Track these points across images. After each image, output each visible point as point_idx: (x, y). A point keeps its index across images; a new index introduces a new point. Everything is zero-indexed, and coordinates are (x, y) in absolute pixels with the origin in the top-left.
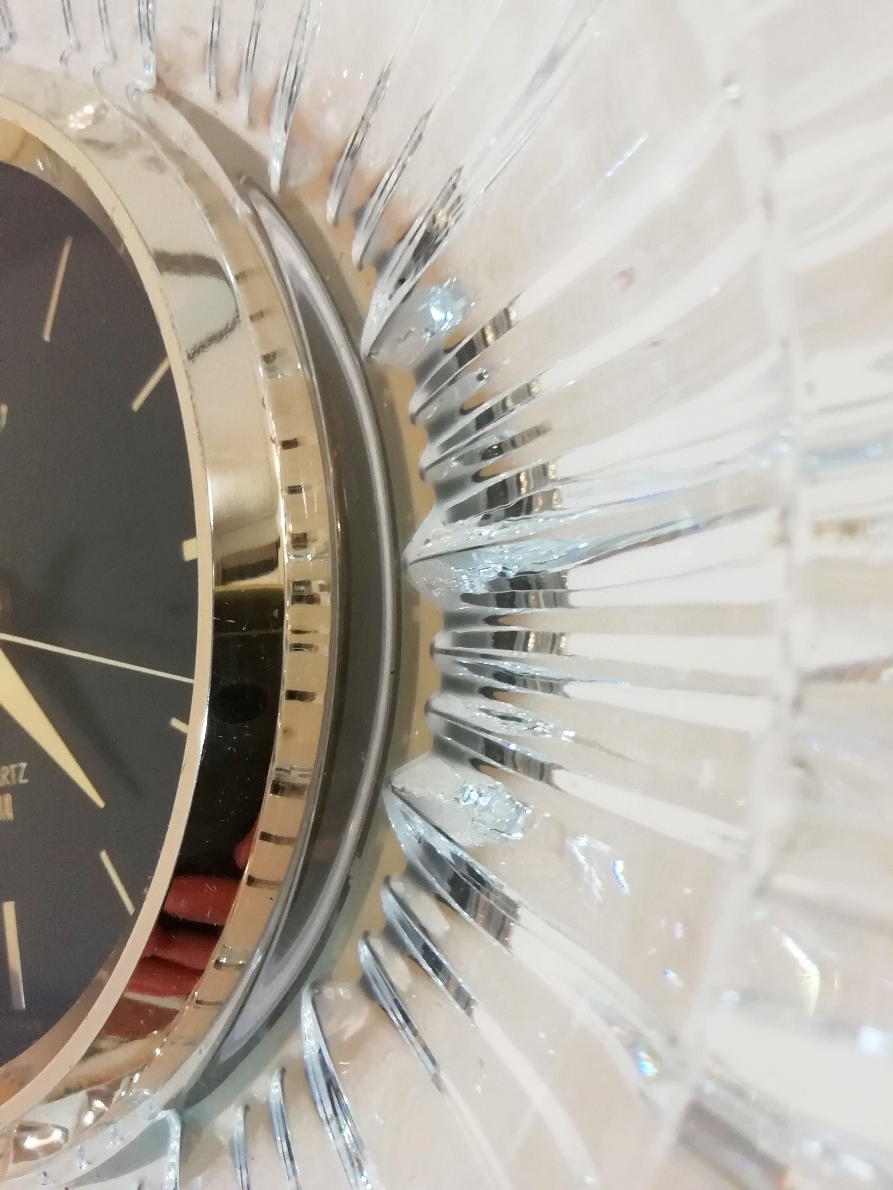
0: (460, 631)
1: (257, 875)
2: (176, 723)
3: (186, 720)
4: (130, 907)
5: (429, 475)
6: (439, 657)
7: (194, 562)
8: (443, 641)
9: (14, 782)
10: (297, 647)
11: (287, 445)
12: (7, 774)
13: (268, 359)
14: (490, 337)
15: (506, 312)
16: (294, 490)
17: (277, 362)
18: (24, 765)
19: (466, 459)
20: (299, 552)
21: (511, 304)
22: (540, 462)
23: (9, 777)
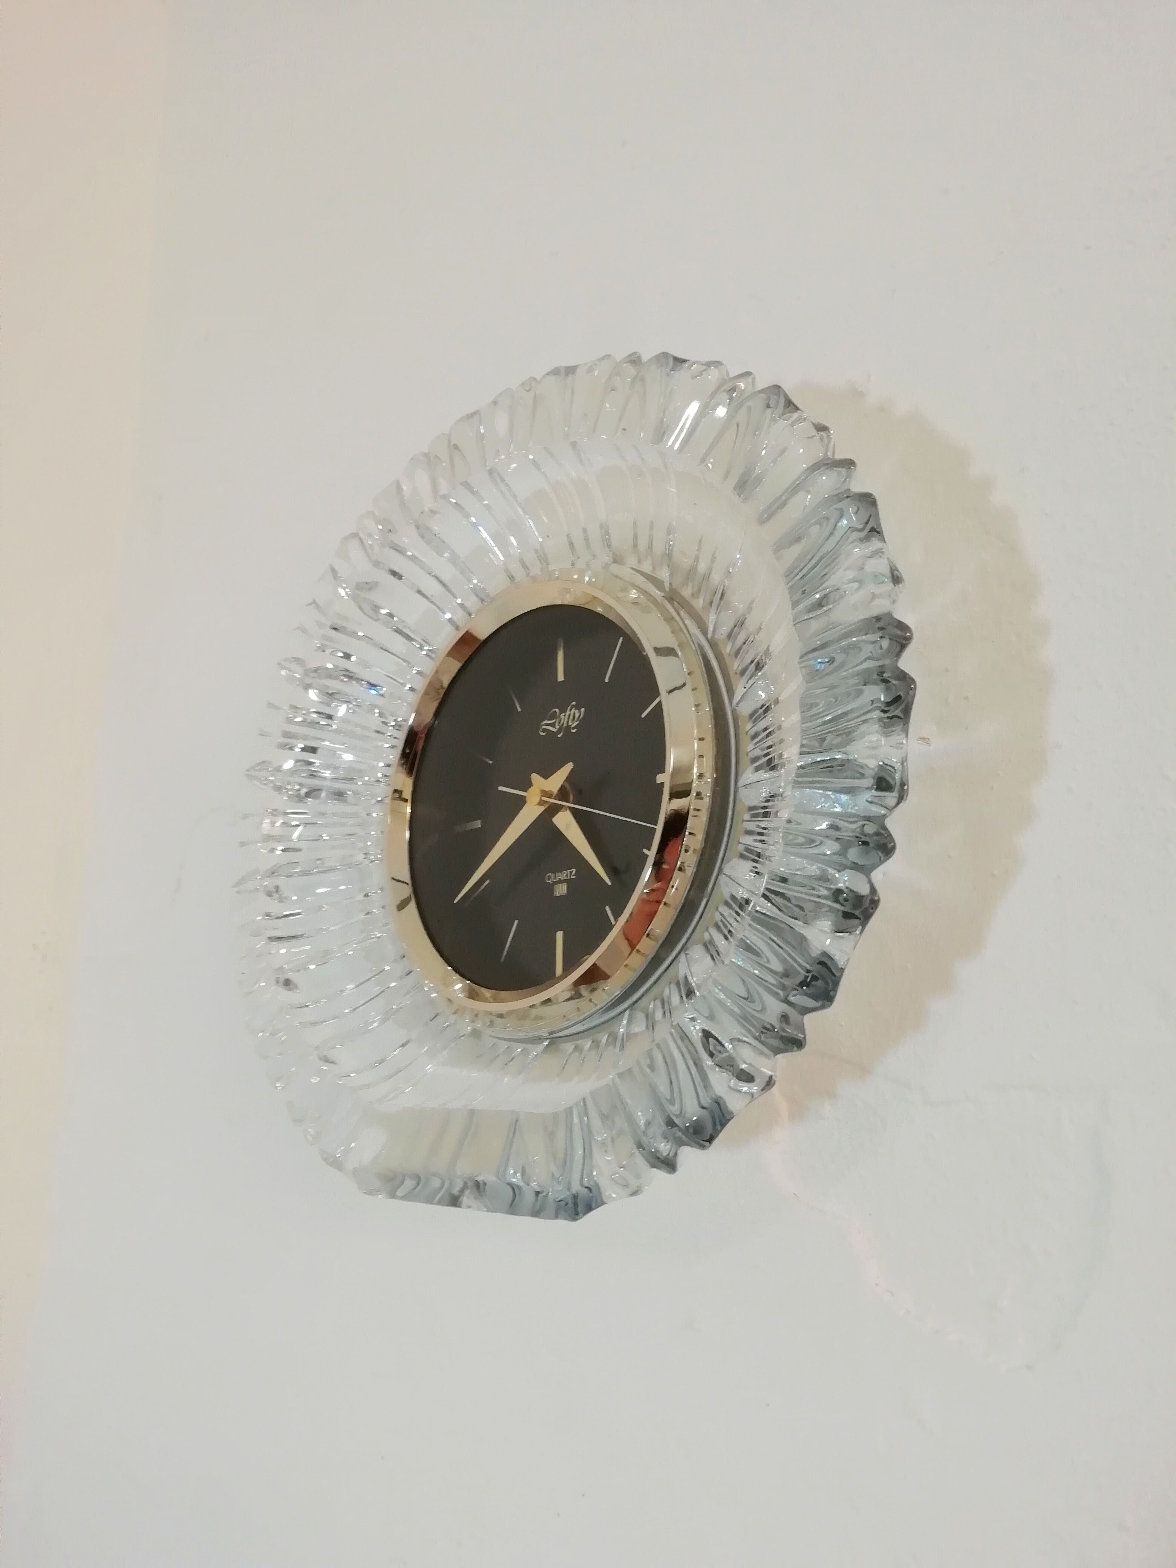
0: (753, 812)
1: (667, 902)
2: (645, 851)
3: (649, 849)
4: (613, 922)
5: (750, 754)
6: (745, 823)
7: (662, 784)
8: (747, 817)
9: (569, 878)
10: (694, 816)
11: (701, 739)
12: (566, 874)
13: (697, 706)
14: (772, 706)
15: (778, 698)
16: (701, 756)
17: (700, 707)
18: (574, 870)
19: (763, 750)
20: (700, 780)
21: (779, 696)
22: (780, 752)
23: (567, 875)
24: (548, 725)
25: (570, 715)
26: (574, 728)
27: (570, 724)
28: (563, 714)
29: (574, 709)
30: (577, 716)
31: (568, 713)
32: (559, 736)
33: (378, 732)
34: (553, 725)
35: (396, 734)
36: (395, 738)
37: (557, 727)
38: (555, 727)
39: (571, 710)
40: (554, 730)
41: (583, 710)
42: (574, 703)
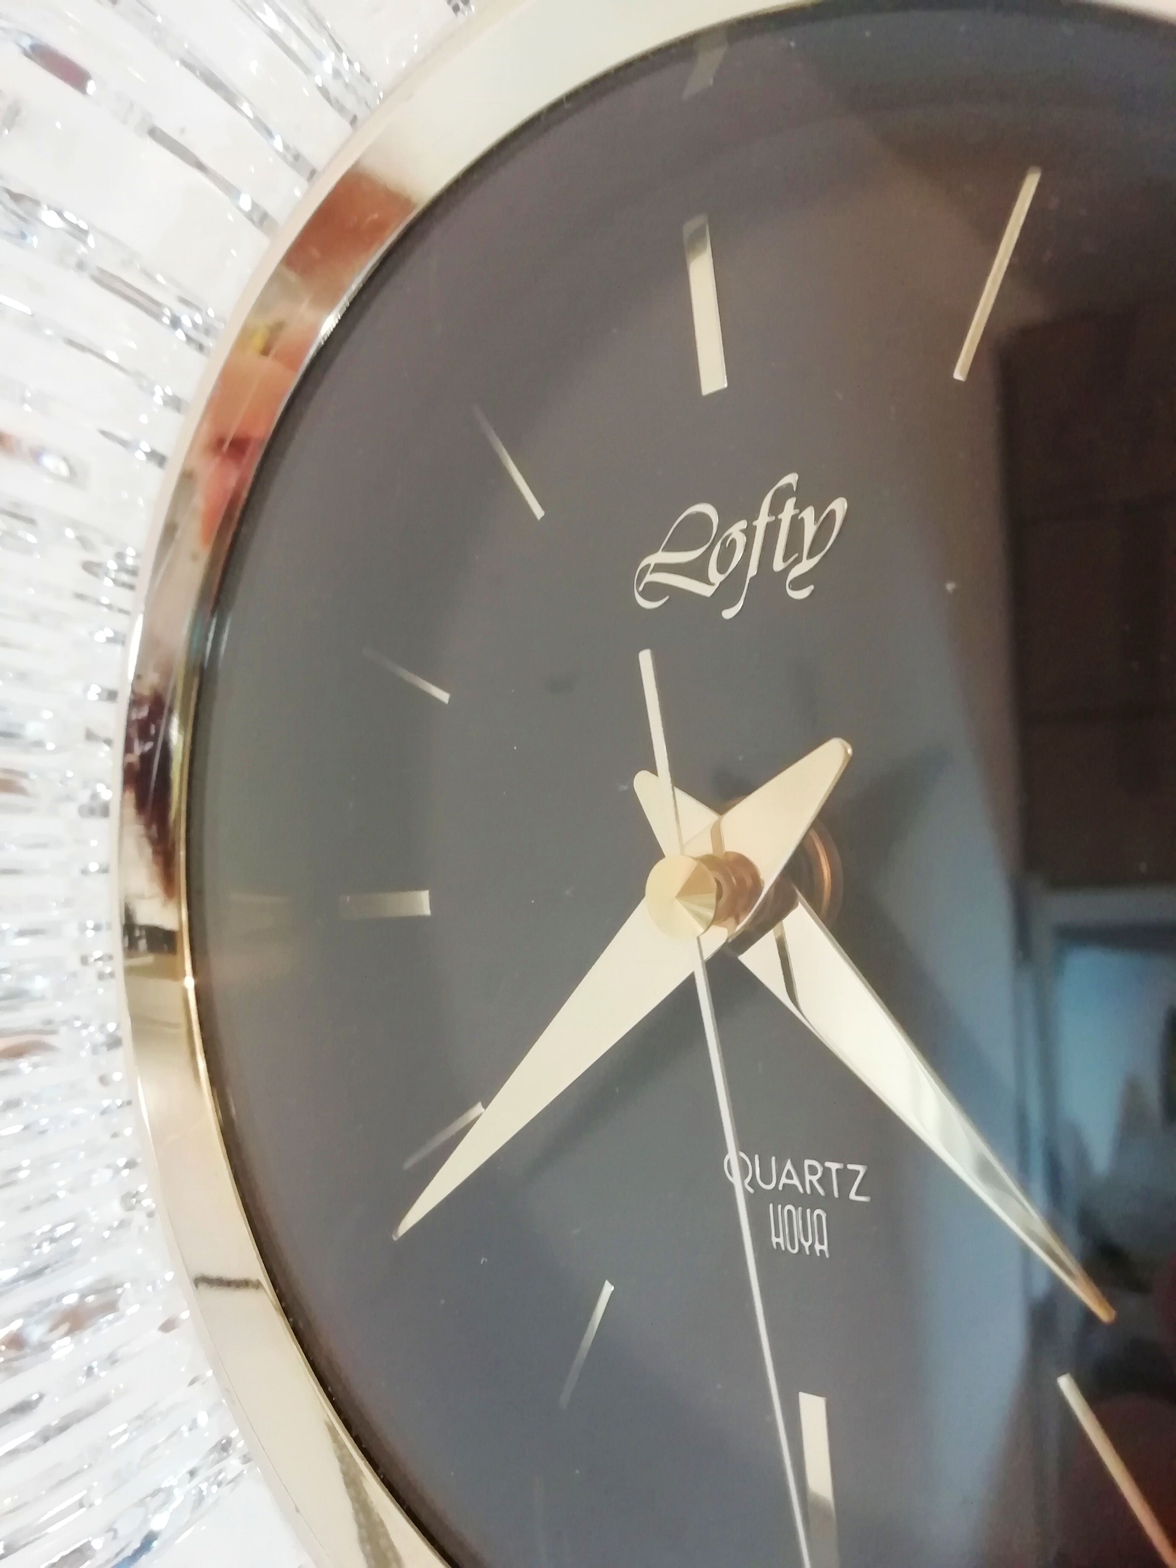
24: (660, 568)
25: (772, 530)
26: (798, 584)
27: (778, 565)
28: (743, 524)
29: (790, 503)
30: (810, 530)
31: (763, 520)
32: (729, 614)
33: (80, 596)
34: (697, 570)
35: (124, 598)
36: (121, 611)
37: (716, 577)
38: (706, 581)
39: (776, 508)
40: (706, 591)
41: (840, 506)
42: (791, 479)
